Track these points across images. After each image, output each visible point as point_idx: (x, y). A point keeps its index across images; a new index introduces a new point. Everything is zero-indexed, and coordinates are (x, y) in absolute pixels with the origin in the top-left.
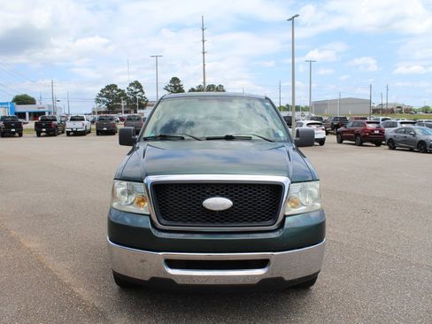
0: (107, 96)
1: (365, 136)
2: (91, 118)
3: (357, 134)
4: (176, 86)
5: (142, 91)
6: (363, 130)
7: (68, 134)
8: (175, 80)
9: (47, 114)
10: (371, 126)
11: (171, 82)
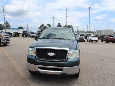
0: (41, 27)
1: (109, 40)
2: (37, 33)
3: (107, 40)
4: (59, 25)
5: (50, 26)
6: (109, 38)
7: (30, 37)
8: (59, 24)
9: (26, 32)
10: (111, 37)
11: (58, 24)
